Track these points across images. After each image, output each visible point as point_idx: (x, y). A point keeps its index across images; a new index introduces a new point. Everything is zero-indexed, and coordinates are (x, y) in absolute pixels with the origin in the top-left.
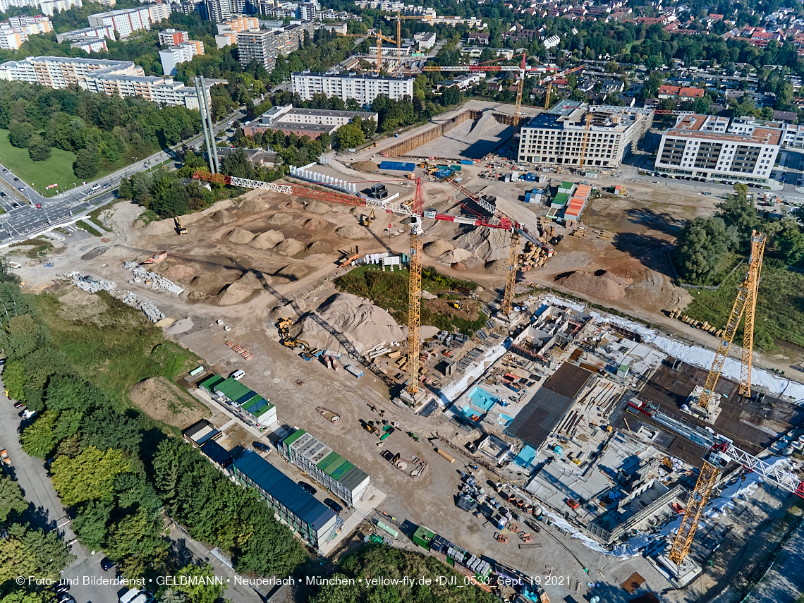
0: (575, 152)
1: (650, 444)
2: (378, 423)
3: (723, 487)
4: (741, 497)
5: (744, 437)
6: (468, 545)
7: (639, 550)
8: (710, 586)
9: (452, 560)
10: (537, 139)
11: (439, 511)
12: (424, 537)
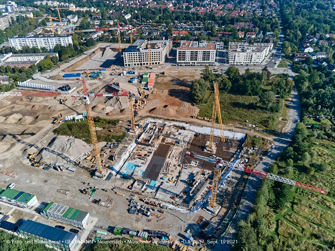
0: (146, 60)
1: (196, 167)
2: (88, 189)
3: (222, 175)
4: (228, 177)
5: (225, 156)
6: (137, 228)
7: (200, 207)
8: (225, 212)
9: (132, 236)
10: (131, 57)
11: (122, 218)
12: (118, 231)
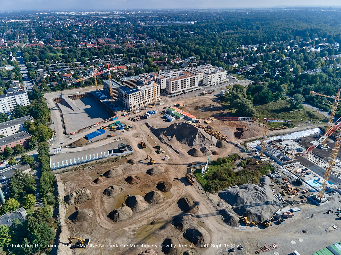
0: (148, 97)
2: (338, 214)
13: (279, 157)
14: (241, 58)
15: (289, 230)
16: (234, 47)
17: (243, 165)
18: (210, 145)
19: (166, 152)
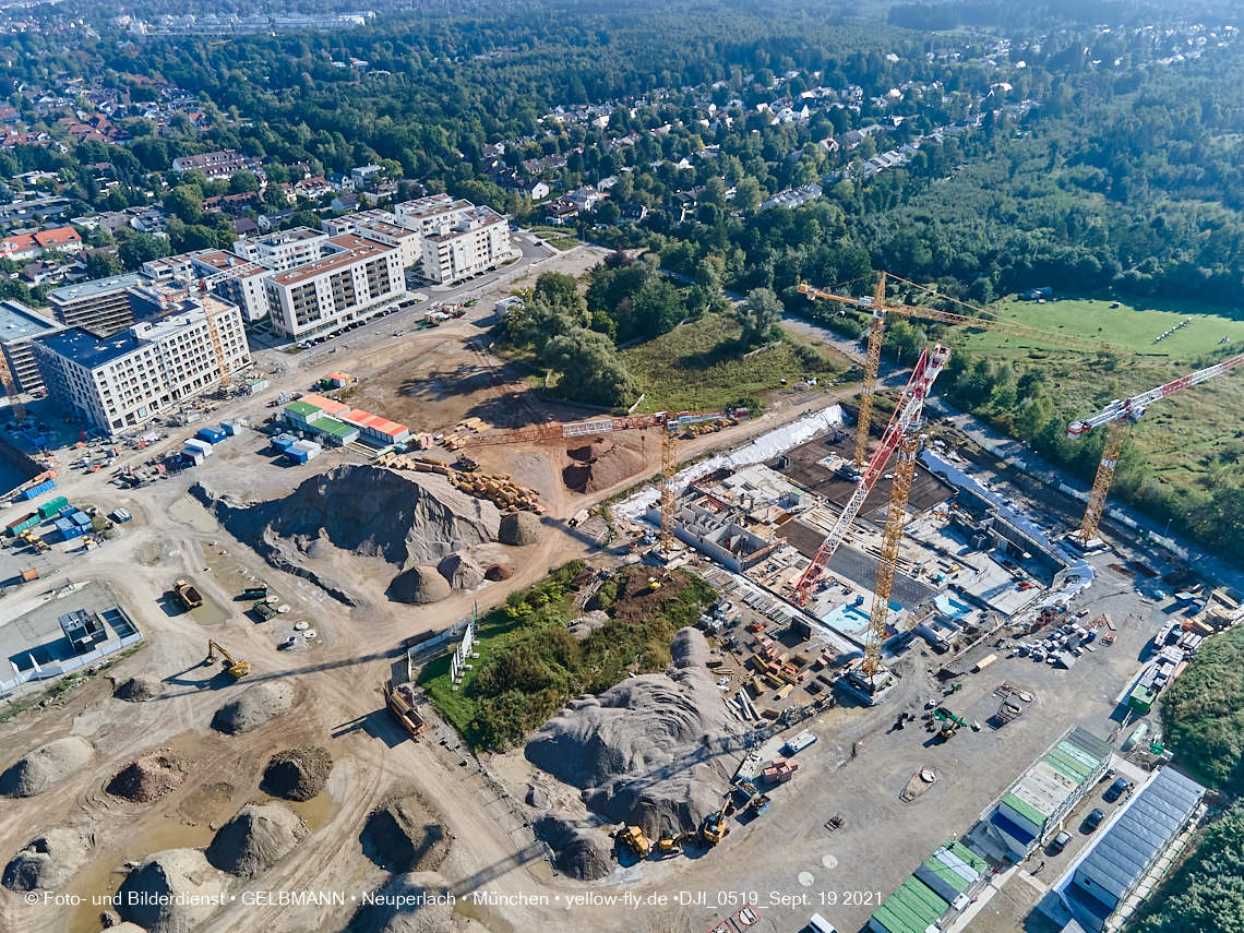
2: (929, 725)
10: (128, 379)
13: (725, 540)
14: (556, 161)
15: (788, 831)
16: (525, 118)
17: (607, 601)
18: (478, 540)
19: (296, 606)
